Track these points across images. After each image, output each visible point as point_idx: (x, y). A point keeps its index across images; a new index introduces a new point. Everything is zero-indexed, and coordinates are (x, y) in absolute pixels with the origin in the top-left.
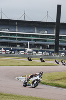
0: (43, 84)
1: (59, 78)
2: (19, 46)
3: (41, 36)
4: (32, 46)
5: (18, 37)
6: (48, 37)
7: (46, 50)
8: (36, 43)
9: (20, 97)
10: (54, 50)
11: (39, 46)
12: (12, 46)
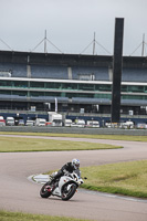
0: (89, 188)
1: (122, 176)
2: (33, 108)
3: (82, 86)
4: (62, 108)
5: (32, 89)
6: (98, 87)
7: (92, 115)
8: (71, 100)
9: (38, 218)
10: (110, 116)
11: (77, 106)
12: (20, 107)
